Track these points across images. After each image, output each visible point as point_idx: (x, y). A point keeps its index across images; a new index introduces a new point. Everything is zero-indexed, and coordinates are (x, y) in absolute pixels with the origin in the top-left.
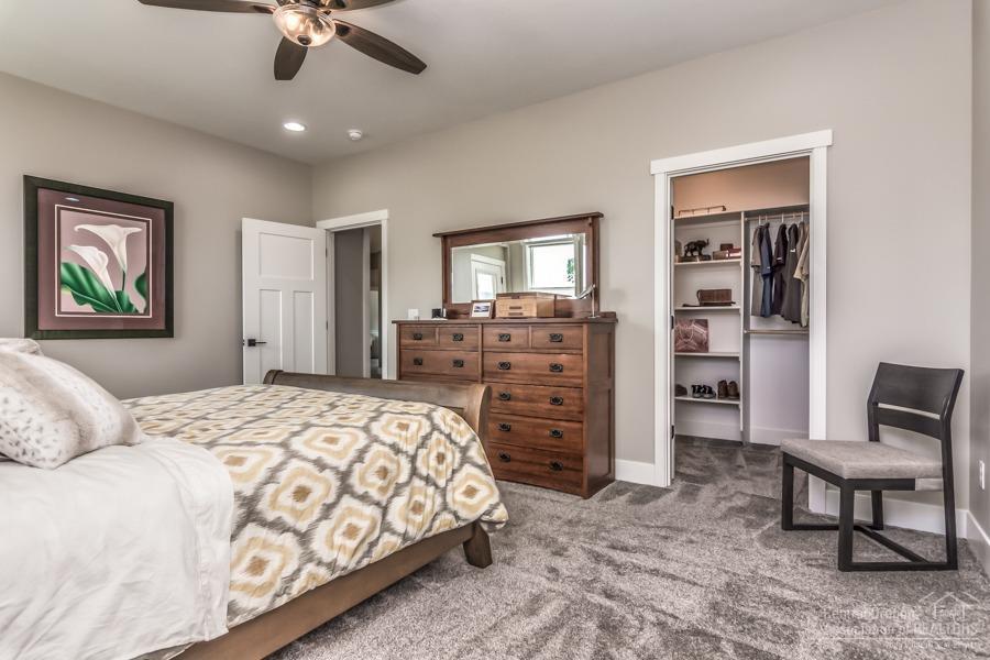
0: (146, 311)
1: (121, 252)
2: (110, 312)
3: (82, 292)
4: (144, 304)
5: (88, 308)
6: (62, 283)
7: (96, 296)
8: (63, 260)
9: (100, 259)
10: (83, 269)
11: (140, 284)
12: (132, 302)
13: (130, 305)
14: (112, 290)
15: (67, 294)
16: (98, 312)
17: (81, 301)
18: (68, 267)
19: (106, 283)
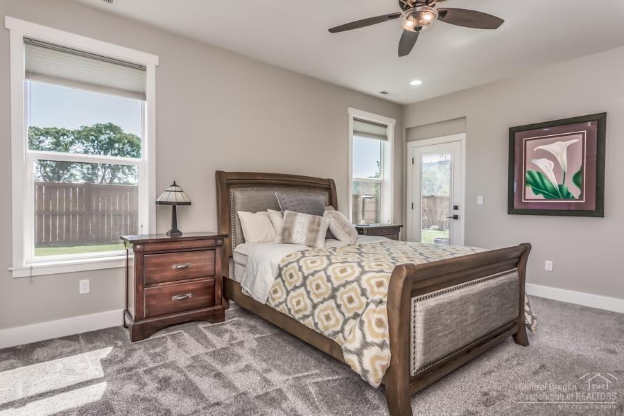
0: (581, 197)
1: (563, 159)
2: (554, 199)
3: (538, 188)
4: (579, 193)
5: (541, 196)
6: (527, 182)
7: (546, 189)
8: (527, 170)
9: (548, 165)
10: (539, 174)
11: (577, 179)
12: (569, 191)
13: (569, 194)
14: (556, 184)
15: (529, 189)
16: (547, 199)
17: (536, 192)
18: (530, 173)
19: (553, 180)
